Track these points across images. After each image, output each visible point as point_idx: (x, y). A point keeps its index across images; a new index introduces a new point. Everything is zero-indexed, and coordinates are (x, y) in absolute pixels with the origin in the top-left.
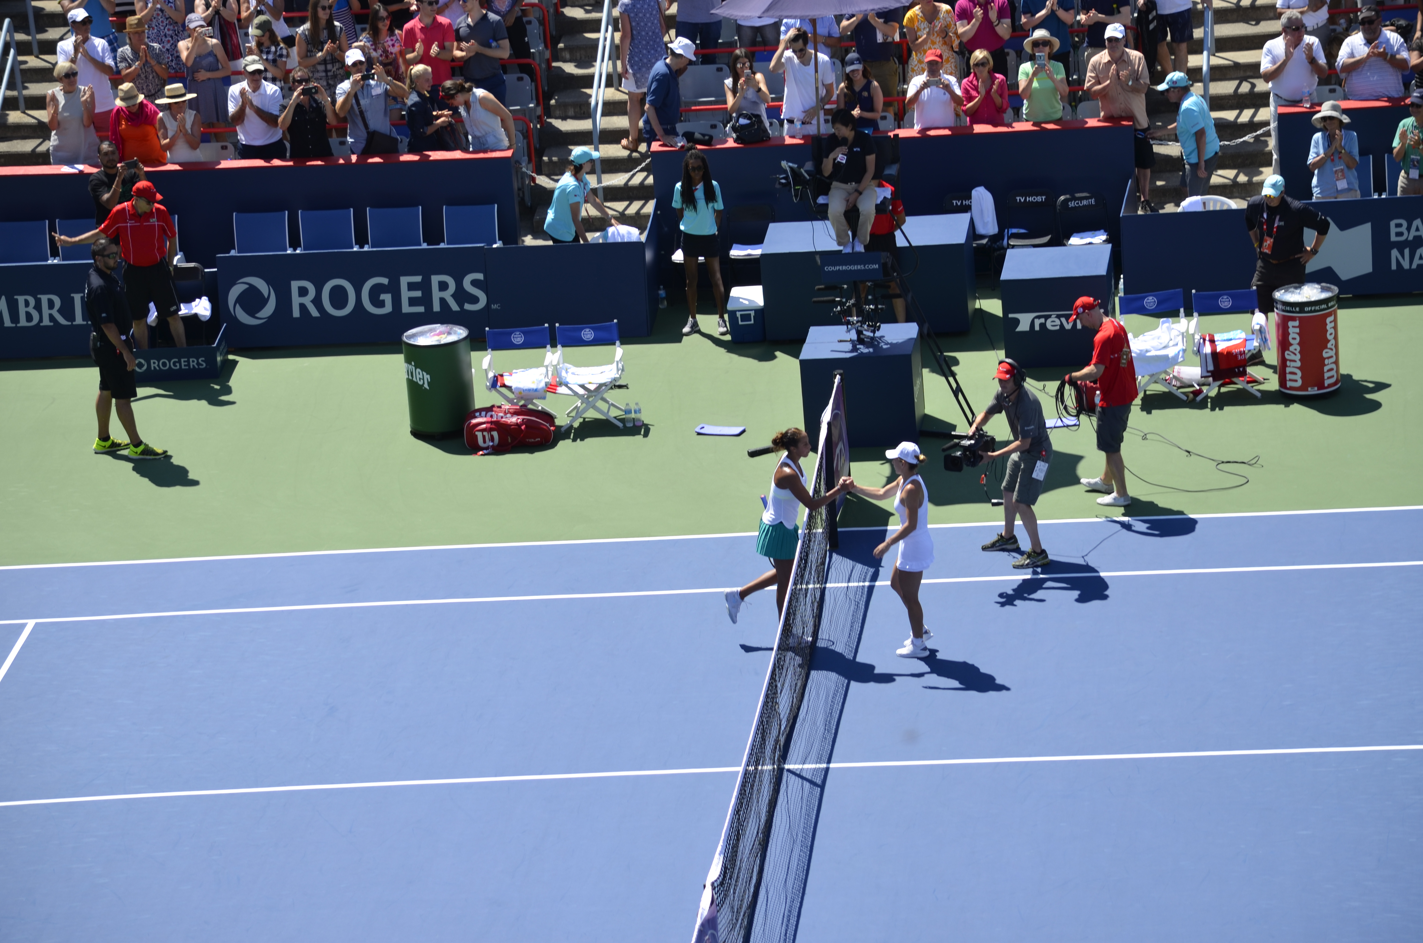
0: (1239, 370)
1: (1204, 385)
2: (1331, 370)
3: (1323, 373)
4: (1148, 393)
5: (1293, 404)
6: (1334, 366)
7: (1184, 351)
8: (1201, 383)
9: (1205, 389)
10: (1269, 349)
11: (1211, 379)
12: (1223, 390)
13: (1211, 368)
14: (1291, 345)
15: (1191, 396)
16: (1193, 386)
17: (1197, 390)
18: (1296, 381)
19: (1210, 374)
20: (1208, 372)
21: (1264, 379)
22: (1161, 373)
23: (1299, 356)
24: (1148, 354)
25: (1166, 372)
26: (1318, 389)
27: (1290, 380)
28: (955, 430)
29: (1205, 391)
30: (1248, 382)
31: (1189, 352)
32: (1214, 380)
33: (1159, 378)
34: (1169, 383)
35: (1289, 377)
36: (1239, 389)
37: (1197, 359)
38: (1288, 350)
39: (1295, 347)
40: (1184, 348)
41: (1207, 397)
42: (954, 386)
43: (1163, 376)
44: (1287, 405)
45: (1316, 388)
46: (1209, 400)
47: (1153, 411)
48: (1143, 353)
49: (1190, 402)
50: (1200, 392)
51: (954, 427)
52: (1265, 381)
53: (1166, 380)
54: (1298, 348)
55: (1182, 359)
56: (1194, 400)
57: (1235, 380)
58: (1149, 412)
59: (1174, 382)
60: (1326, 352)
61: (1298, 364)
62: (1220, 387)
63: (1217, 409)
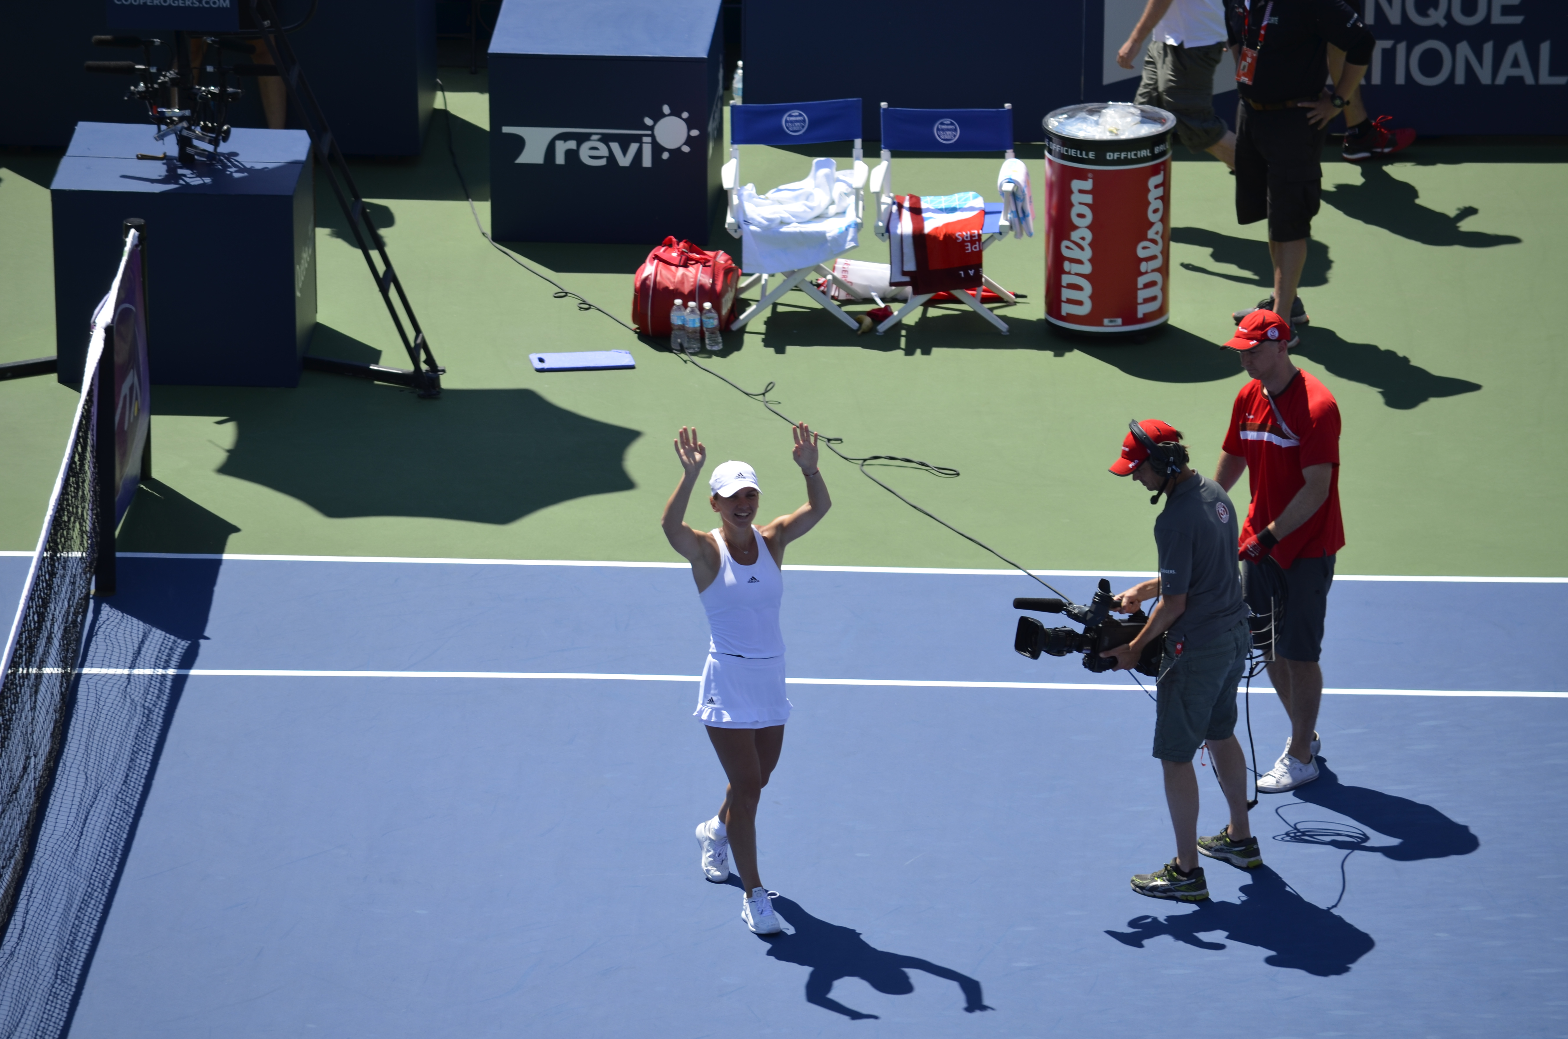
0: (966, 274)
1: (894, 300)
2: (1152, 284)
3: (1135, 290)
4: (780, 309)
5: (1070, 350)
6: (1157, 277)
7: (858, 227)
8: (889, 296)
9: (896, 308)
10: (1030, 234)
11: (909, 289)
12: (933, 312)
13: (910, 265)
14: (1075, 228)
15: (868, 320)
16: (871, 301)
17: (880, 309)
18: (1080, 303)
19: (907, 279)
20: (904, 273)
21: (1017, 296)
22: (808, 270)
23: (1087, 254)
24: (785, 229)
25: (819, 270)
26: (1124, 324)
27: (1070, 301)
28: (376, 362)
29: (896, 313)
30: (985, 300)
31: (868, 230)
32: (916, 292)
33: (804, 280)
34: (823, 292)
35: (1066, 294)
36: (964, 312)
37: (884, 247)
38: (1069, 239)
39: (1083, 233)
40: (859, 221)
41: (899, 325)
42: (381, 268)
43: (812, 277)
44: (1059, 353)
45: (1119, 321)
46: (903, 333)
47: (789, 349)
48: (773, 226)
49: (864, 333)
50: (886, 313)
51: (375, 355)
52: (1019, 300)
53: (819, 286)
54: (1089, 236)
55: (853, 244)
56: (872, 329)
57: (958, 293)
58: (780, 350)
59: (834, 292)
60: (1144, 248)
61: (1087, 269)
62: (927, 305)
63: (918, 351)
